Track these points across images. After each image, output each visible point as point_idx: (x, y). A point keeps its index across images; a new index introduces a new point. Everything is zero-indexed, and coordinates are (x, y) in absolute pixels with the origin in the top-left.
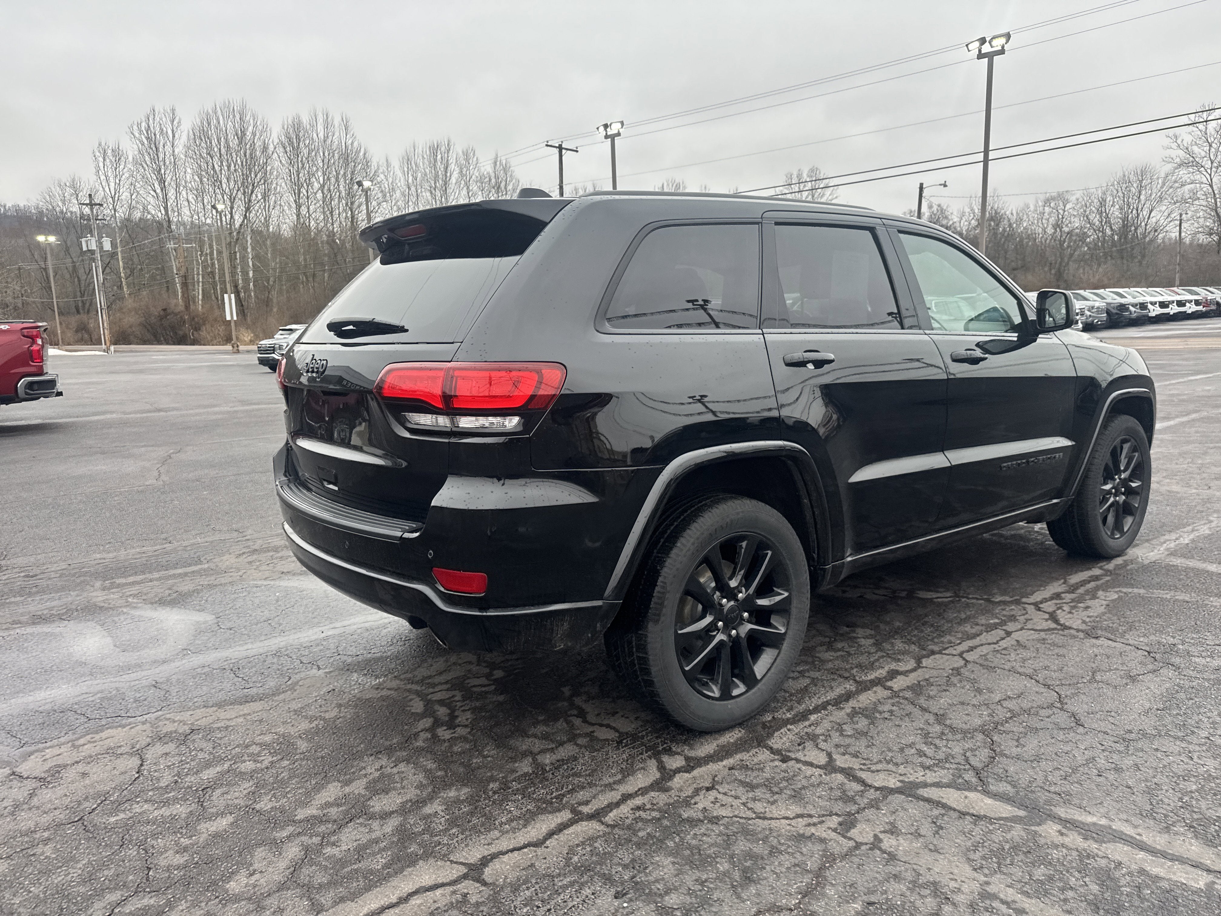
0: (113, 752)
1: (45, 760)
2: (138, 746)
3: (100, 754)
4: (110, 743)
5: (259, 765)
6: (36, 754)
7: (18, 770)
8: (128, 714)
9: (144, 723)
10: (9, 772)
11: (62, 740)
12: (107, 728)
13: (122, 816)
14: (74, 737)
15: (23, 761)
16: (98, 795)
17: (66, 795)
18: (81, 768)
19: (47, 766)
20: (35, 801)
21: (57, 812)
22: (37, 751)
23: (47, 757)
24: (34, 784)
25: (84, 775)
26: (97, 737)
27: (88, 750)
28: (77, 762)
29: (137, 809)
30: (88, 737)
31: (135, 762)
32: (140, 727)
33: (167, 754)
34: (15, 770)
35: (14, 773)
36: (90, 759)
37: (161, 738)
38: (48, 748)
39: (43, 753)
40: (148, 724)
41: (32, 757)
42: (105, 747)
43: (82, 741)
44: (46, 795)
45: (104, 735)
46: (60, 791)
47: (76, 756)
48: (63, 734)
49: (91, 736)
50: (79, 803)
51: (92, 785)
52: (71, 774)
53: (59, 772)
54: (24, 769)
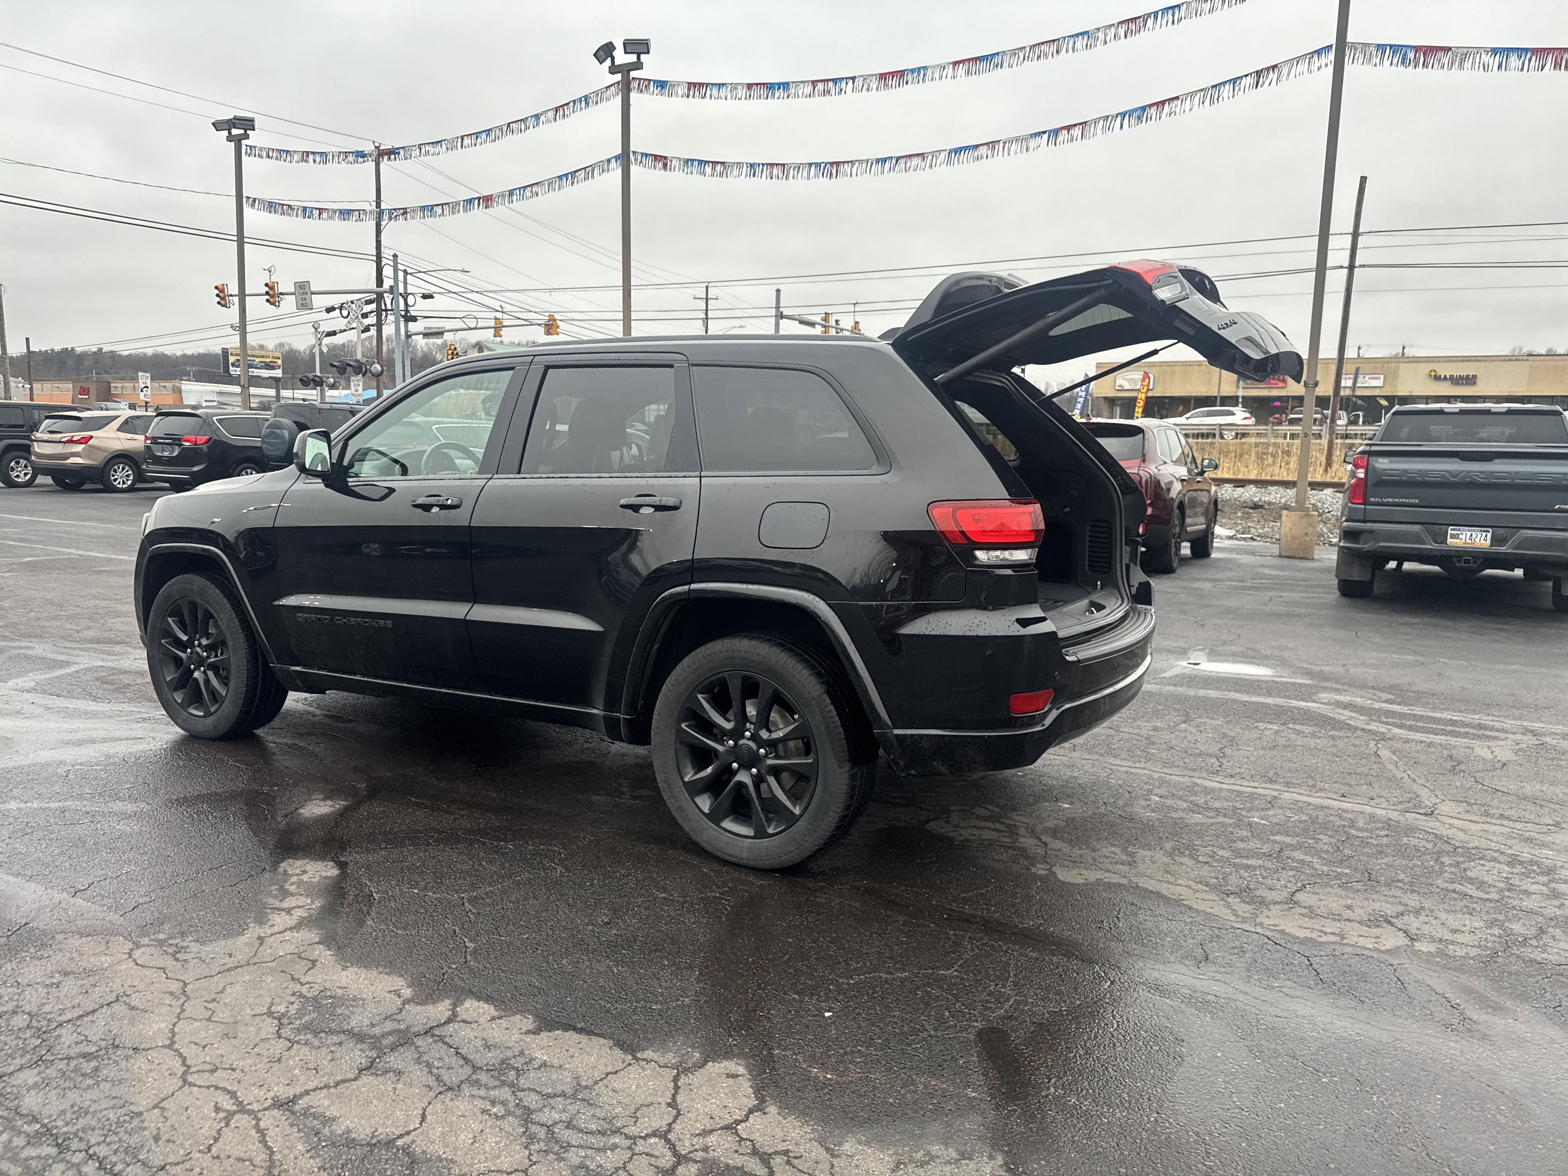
0: (1312, 913)
1: (1378, 937)
2: (1286, 906)
3: (1324, 917)
4: (1307, 922)
5: (1215, 850)
6: (1383, 948)
7: (1407, 941)
8: (1267, 940)
9: (1261, 924)
10: (1415, 944)
11: (1349, 950)
12: (1298, 938)
13: (1339, 870)
14: (1337, 947)
15: (1399, 947)
16: (1346, 889)
17: (1373, 900)
18: (1348, 914)
19: (1377, 931)
20: (1401, 908)
21: (1384, 893)
22: (1381, 951)
23: (1373, 940)
24: (1398, 923)
25: (1349, 907)
26: (1314, 935)
27: (1331, 927)
28: (1349, 920)
29: (1325, 868)
30: (1324, 939)
31: (1299, 896)
32: (1266, 921)
33: (1270, 889)
34: (1410, 943)
35: (1412, 939)
36: (1335, 917)
37: (1262, 903)
38: (1369, 949)
39: (1376, 945)
40: (1258, 920)
41: (1388, 948)
42: (1314, 921)
43: (1332, 938)
44: (1390, 910)
45: (1307, 934)
46: (1377, 906)
47: (1347, 927)
48: (1346, 956)
49: (1320, 940)
50: (1366, 890)
51: (1347, 897)
52: (1359, 913)
53: (1369, 920)
54: (1401, 940)
